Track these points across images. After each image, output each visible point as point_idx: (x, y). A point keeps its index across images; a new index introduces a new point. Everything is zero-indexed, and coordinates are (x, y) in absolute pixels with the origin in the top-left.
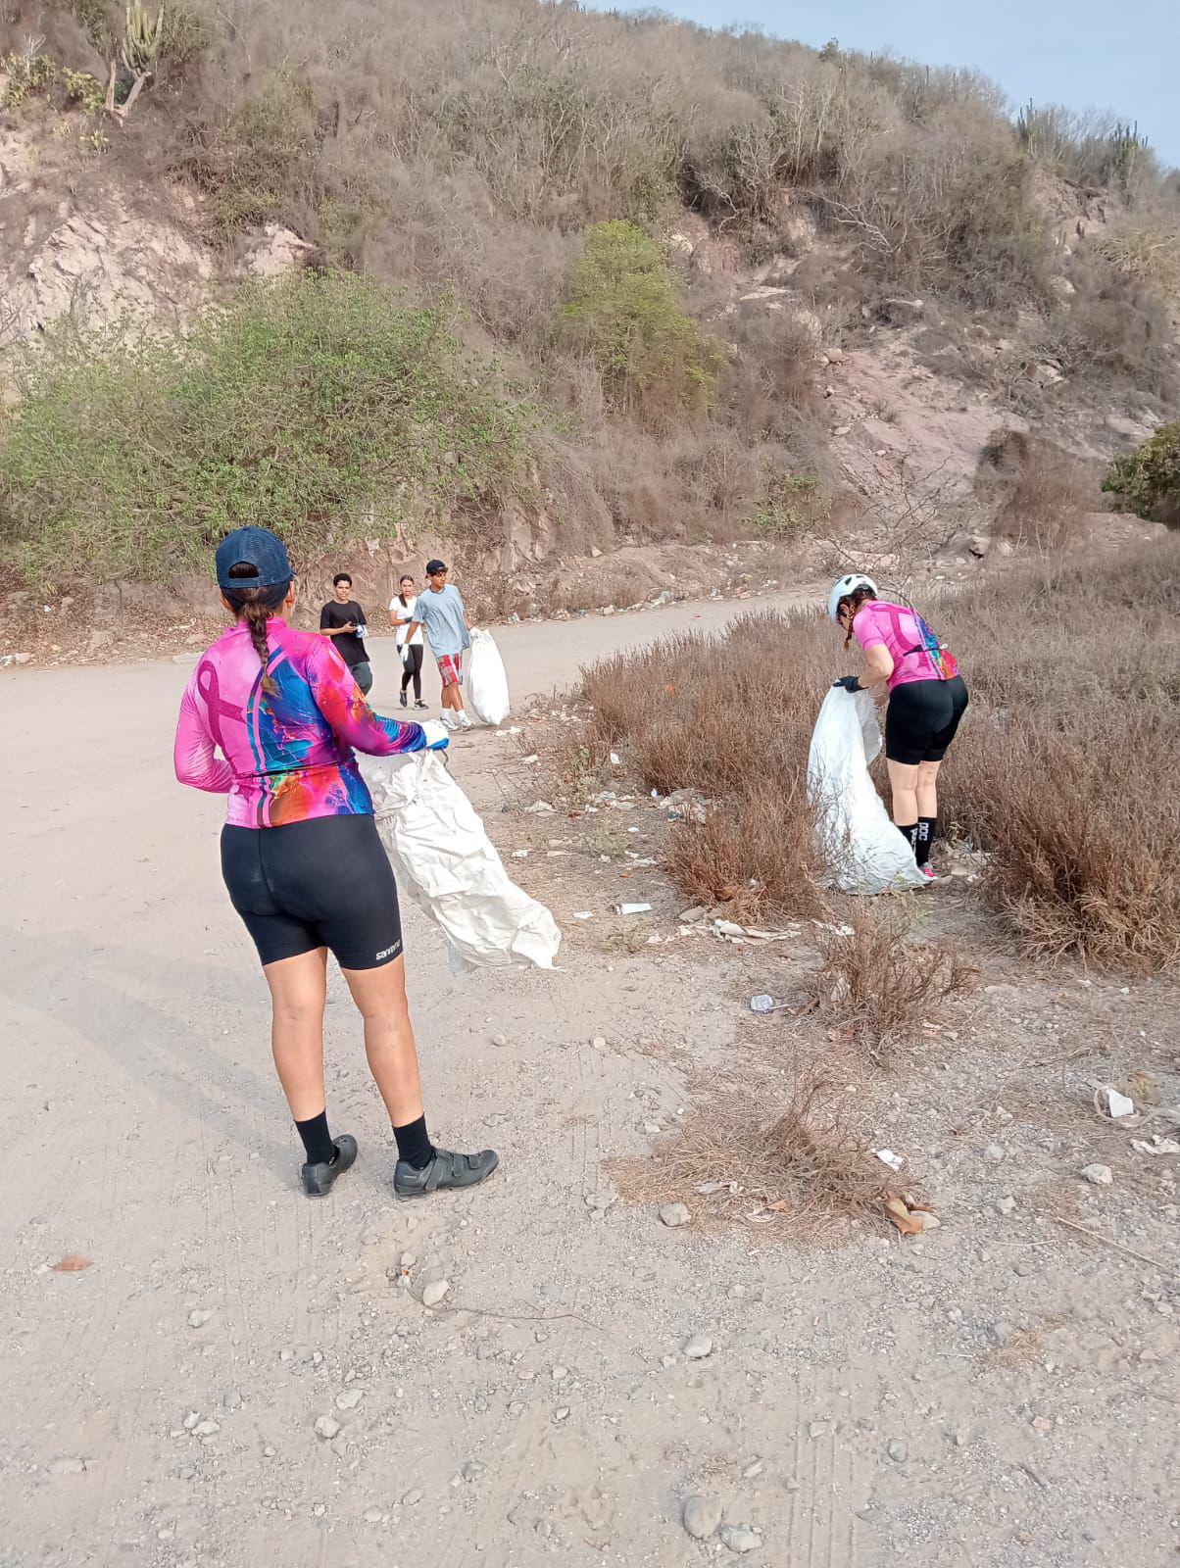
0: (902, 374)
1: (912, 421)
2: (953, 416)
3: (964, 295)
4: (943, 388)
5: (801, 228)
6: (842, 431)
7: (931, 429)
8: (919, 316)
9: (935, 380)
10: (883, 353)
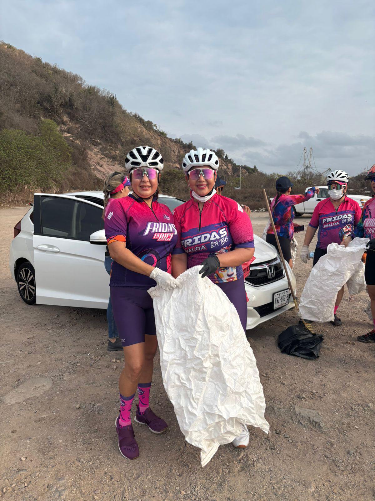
0: (99, 156)
1: (105, 166)
2: (112, 166)
3: (106, 140)
4: (108, 160)
5: (66, 118)
6: (92, 168)
7: (109, 169)
8: (100, 144)
9: (106, 158)
10: (93, 151)
